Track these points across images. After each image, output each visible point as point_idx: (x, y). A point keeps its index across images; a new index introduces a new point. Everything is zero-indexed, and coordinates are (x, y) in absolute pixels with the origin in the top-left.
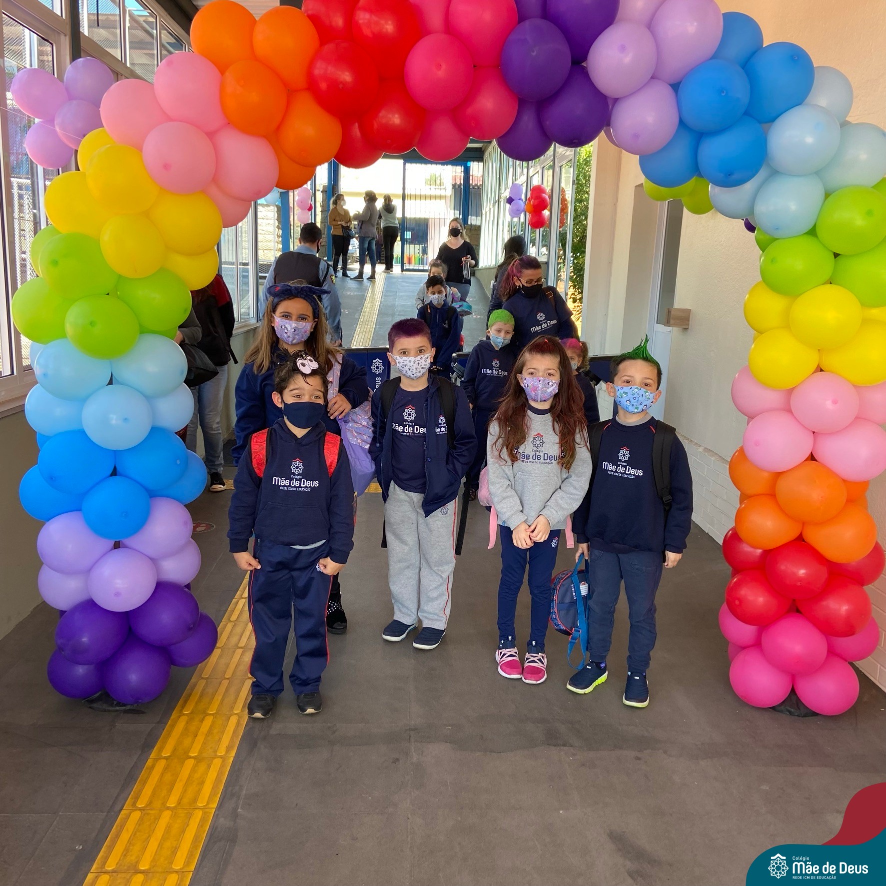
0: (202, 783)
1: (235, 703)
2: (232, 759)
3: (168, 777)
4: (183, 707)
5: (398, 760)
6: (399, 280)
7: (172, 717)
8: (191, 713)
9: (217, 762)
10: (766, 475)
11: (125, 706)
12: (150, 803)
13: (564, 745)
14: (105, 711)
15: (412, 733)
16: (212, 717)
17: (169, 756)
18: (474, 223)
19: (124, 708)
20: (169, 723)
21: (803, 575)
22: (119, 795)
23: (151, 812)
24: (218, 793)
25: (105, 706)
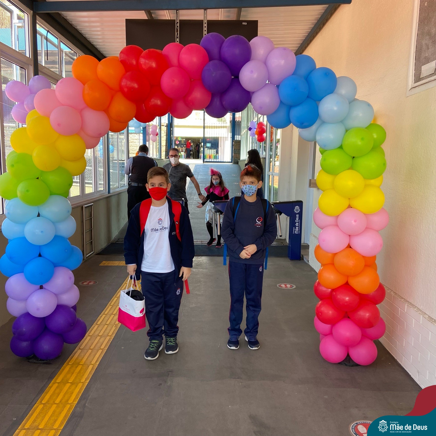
0: (72, 393)
1: (93, 360)
2: (87, 383)
3: (58, 391)
4: (69, 361)
5: (161, 384)
6: (201, 167)
7: (64, 366)
8: (73, 364)
9: (80, 385)
10: (330, 255)
11: (43, 361)
12: (48, 401)
13: (238, 378)
14: (35, 363)
15: (170, 373)
16: (82, 366)
17: (60, 382)
18: (237, 139)
19: (43, 362)
20: (62, 368)
21: (347, 300)
22: (35, 398)
23: (47, 405)
24: (79, 398)
25: (35, 361)
